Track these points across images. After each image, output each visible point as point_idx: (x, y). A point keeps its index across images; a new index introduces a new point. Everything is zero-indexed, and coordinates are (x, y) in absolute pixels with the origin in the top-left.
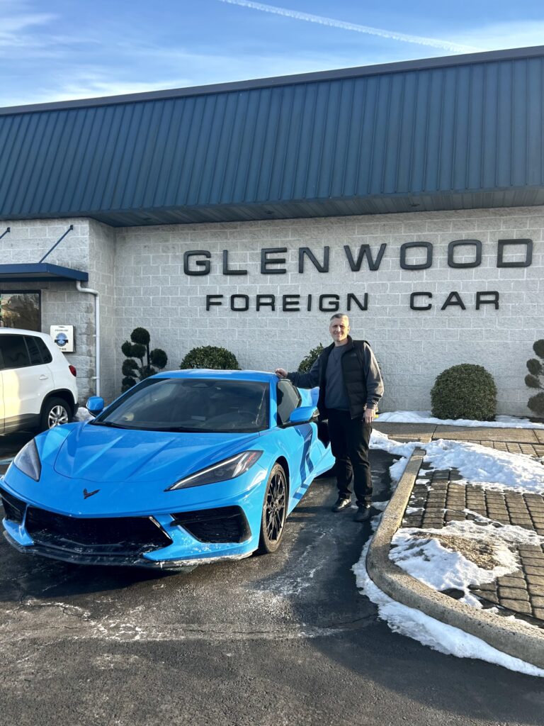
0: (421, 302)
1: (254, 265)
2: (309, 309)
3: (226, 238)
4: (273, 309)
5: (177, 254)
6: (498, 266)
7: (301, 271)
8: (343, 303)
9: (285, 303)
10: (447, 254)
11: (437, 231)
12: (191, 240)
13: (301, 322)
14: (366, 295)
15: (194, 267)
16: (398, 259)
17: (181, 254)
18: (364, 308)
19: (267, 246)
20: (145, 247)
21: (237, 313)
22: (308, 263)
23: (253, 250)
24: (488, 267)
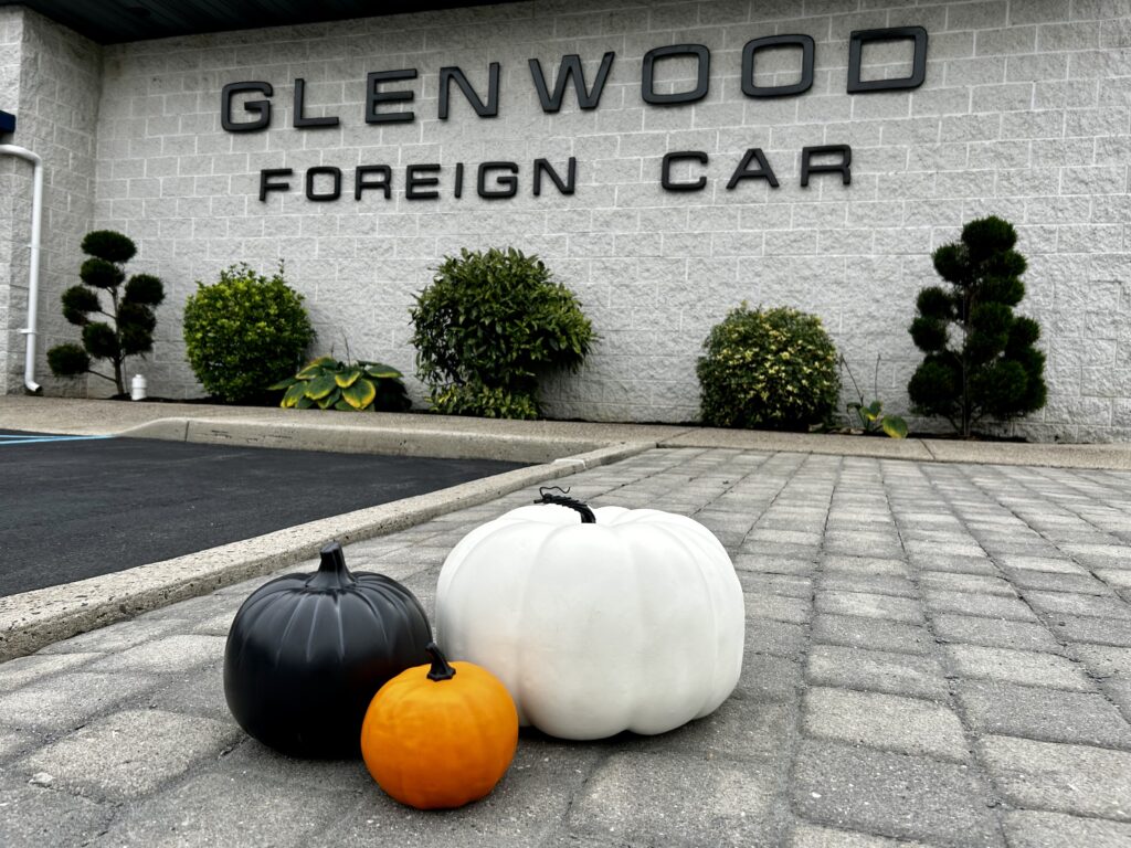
0: (685, 173)
1: (352, 107)
2: (458, 195)
3: (304, 55)
4: (388, 196)
5: (212, 91)
6: (850, 92)
7: (444, 115)
8: (526, 179)
9: (411, 183)
10: (739, 70)
11: (720, 21)
12: (239, 62)
13: (443, 221)
14: (573, 163)
15: (241, 116)
16: (637, 85)
17: (217, 92)
18: (568, 191)
19: (380, 67)
20: (155, 80)
21: (319, 207)
22: (459, 101)
23: (353, 77)
24: (828, 94)
